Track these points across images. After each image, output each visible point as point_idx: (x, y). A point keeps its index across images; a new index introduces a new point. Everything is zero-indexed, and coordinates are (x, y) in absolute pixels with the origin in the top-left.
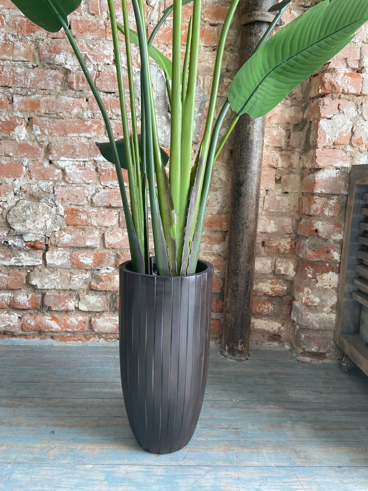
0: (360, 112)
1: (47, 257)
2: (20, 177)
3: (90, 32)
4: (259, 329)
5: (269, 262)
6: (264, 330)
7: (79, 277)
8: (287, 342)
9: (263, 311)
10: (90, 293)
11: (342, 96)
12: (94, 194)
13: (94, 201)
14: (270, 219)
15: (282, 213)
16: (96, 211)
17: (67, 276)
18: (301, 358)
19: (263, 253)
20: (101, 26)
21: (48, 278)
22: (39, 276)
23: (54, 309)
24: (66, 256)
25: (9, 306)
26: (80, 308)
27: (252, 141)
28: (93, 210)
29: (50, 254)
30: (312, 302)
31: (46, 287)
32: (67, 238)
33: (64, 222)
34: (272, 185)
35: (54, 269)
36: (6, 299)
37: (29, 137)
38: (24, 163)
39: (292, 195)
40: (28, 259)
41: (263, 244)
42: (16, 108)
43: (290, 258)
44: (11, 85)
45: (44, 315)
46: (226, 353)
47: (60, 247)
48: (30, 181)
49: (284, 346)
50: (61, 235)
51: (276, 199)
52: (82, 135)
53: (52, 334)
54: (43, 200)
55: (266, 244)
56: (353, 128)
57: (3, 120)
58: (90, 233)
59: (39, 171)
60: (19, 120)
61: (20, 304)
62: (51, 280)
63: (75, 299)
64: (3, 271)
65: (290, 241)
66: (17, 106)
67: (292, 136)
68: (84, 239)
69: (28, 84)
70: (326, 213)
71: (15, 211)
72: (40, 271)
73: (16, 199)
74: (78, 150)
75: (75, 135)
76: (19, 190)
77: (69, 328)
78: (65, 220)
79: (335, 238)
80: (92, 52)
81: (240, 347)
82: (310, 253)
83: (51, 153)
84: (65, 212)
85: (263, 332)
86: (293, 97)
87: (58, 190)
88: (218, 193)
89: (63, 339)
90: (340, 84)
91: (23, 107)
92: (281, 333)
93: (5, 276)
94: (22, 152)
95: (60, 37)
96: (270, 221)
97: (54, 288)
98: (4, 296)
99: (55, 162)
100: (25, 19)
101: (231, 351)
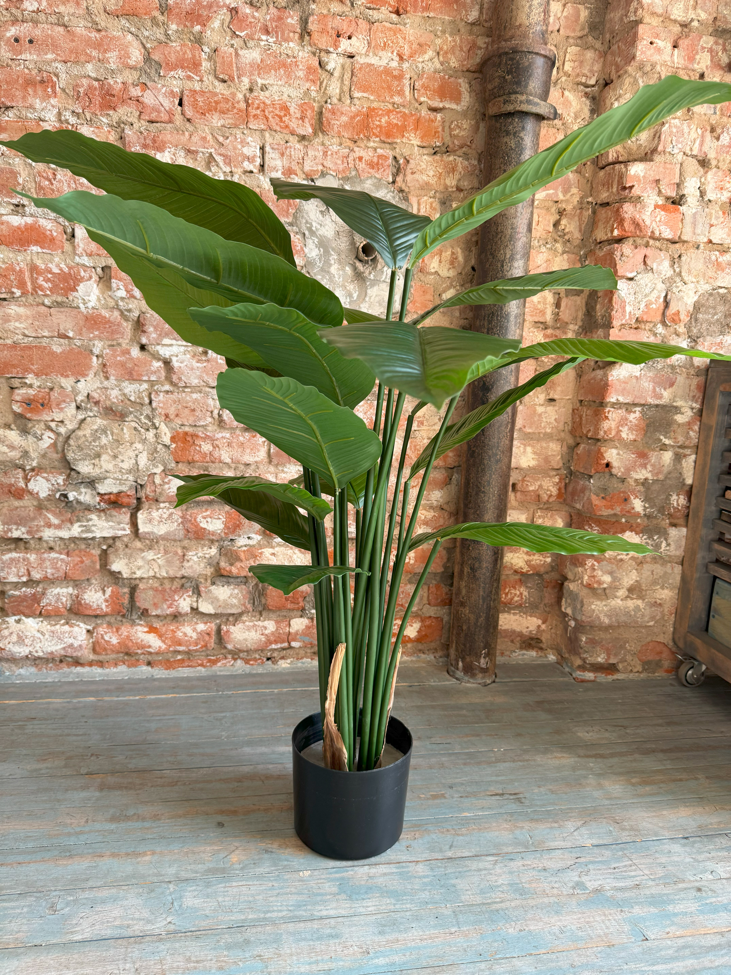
0: (677, 270)
1: (140, 522)
2: (87, 375)
3: (218, 114)
4: (507, 631)
5: (523, 518)
6: (514, 632)
7: (200, 554)
8: (552, 649)
9: (512, 599)
10: (218, 582)
11: (651, 242)
13: (224, 416)
14: (525, 445)
15: (545, 434)
16: (228, 435)
17: (176, 553)
18: (579, 674)
19: (514, 502)
20: (238, 102)
21: (143, 558)
22: (125, 554)
23: (154, 614)
24: (175, 517)
25: (70, 610)
26: (202, 609)
28: (224, 434)
29: (145, 515)
30: (600, 583)
31: (139, 574)
33: (171, 457)
35: (152, 542)
36: (64, 599)
37: (103, 302)
38: (94, 350)
39: (562, 404)
40: (105, 524)
41: (514, 485)
42: (80, 249)
43: (556, 510)
45: (133, 623)
46: (460, 674)
47: (164, 502)
48: (106, 383)
49: (546, 657)
50: (166, 480)
51: (535, 411)
53: (150, 658)
54: (131, 417)
55: (519, 487)
56: (666, 296)
57: (56, 270)
59: (123, 365)
60: (85, 271)
61: (91, 607)
62: (149, 562)
63: (190, 593)
64: (57, 549)
65: (557, 480)
66: (81, 245)
67: (563, 304)
70: (624, 435)
71: (78, 438)
72: (127, 546)
73: (80, 417)
76: (86, 400)
77: (180, 645)
78: (172, 453)
79: (637, 477)
80: (222, 151)
81: (483, 662)
82: (596, 501)
83: (144, 332)
84: (173, 439)
85: (512, 635)
86: (567, 237)
87: (159, 400)
89: (169, 665)
90: (648, 222)
91: (93, 247)
92: (541, 635)
93: (63, 556)
94: (91, 329)
95: (162, 120)
96: (525, 449)
97: (154, 576)
98: (60, 594)
99: (152, 348)
100: (96, 84)
101: (469, 670)
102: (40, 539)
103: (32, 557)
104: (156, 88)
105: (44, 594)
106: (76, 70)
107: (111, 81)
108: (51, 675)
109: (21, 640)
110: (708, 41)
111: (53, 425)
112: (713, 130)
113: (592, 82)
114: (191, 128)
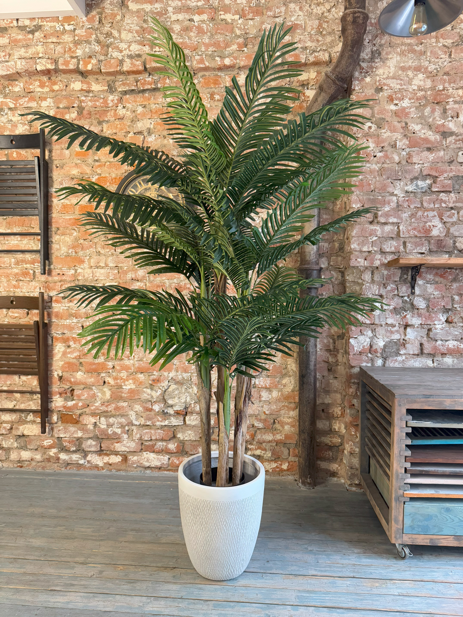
0: (374, 334)
1: (186, 420)
4: (324, 469)
5: (328, 423)
6: (327, 469)
8: (343, 477)
9: (325, 456)
11: (362, 325)
15: (334, 391)
17: (198, 432)
18: (349, 488)
19: (324, 417)
21: (187, 433)
22: (182, 432)
23: (191, 453)
24: (198, 419)
25: (163, 451)
27: (309, 352)
29: (188, 418)
30: (354, 451)
31: (186, 439)
32: (198, 408)
34: (326, 373)
35: (190, 427)
36: (162, 447)
39: (340, 379)
40: (176, 421)
41: (323, 410)
43: (341, 420)
46: (300, 484)
47: (195, 413)
48: (178, 374)
49: (341, 480)
50: (195, 406)
51: (330, 382)
54: (185, 385)
55: (325, 411)
56: (370, 343)
59: (183, 367)
61: (170, 450)
62: (189, 435)
64: (160, 429)
65: (341, 409)
67: (336, 343)
71: (168, 392)
72: (182, 429)
73: (169, 385)
76: (171, 379)
78: (197, 396)
81: (309, 480)
82: (351, 419)
85: (326, 471)
88: (291, 378)
92: (339, 471)
93: (162, 432)
96: (327, 396)
97: (190, 440)
98: (161, 445)
101: (303, 483)
102: (155, 425)
103: (153, 432)
105: (155, 444)
108: (156, 474)
109: (148, 461)
110: (378, 256)
111: (161, 387)
112: (384, 285)
113: (342, 267)
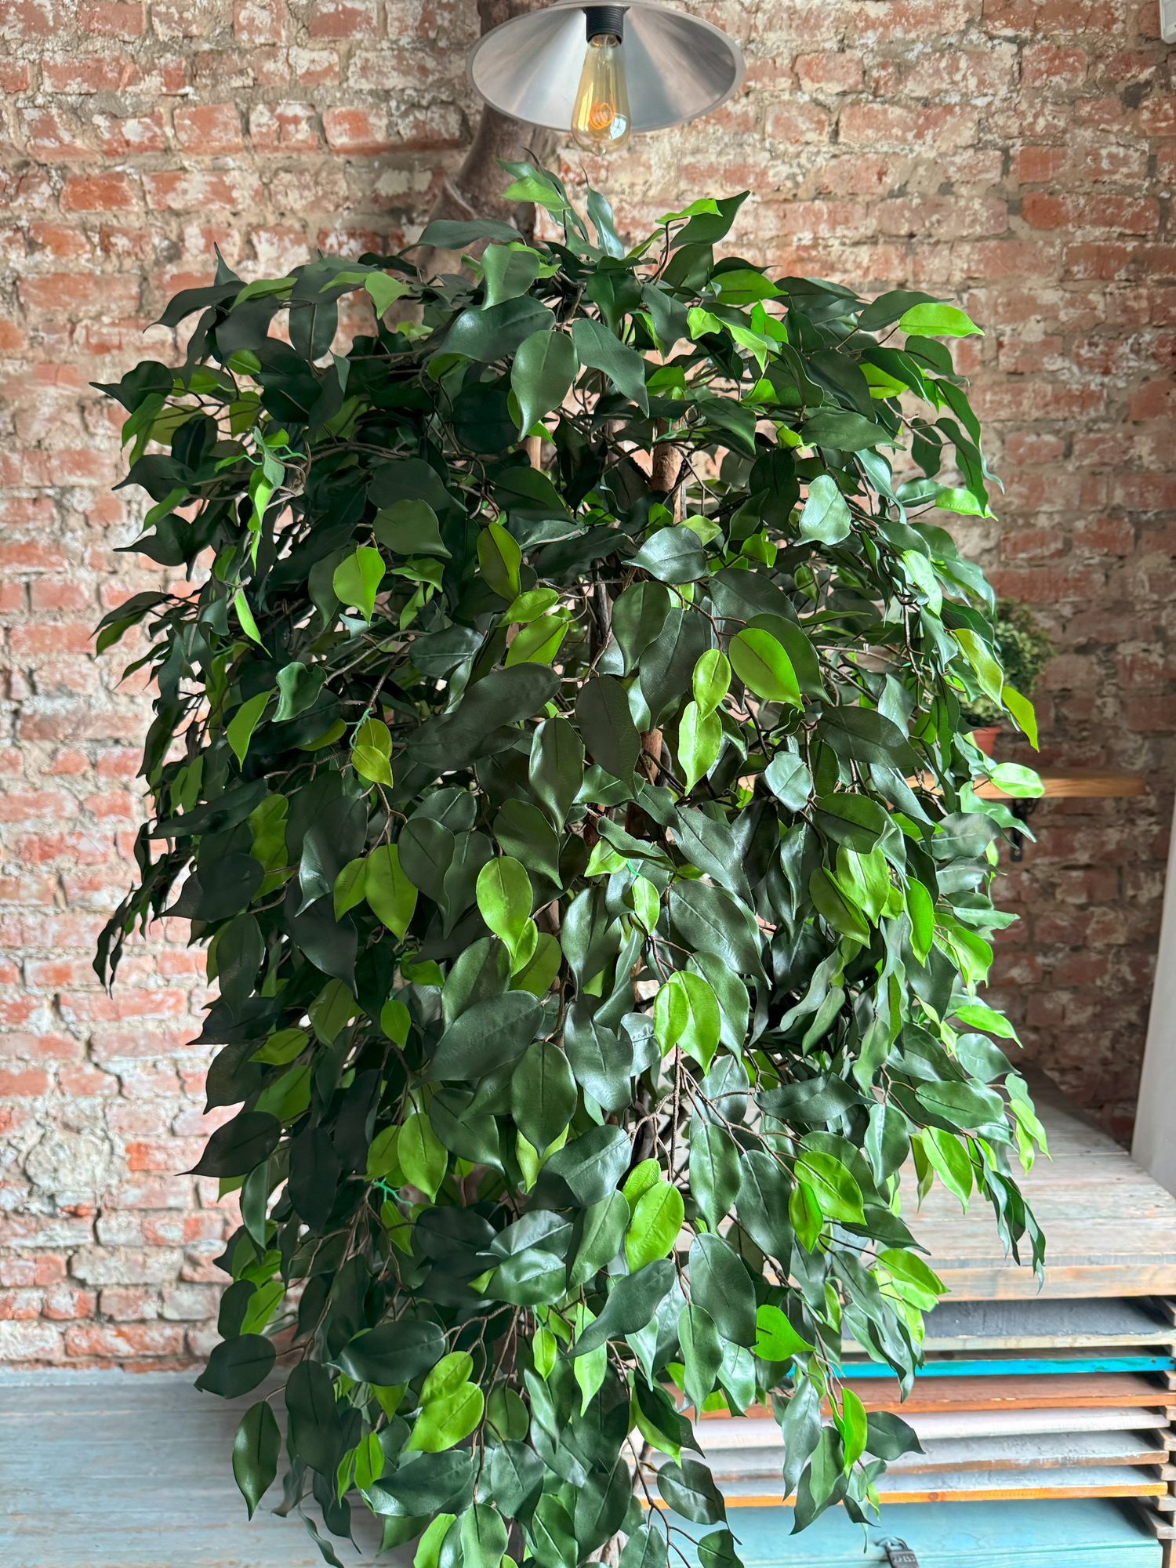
1: (99, 1230)
2: (44, 1094)
7: (160, 1261)
10: (182, 1288)
12: (175, 1117)
13: (177, 1127)
16: (182, 1142)
17: (136, 1262)
21: (105, 1266)
22: (89, 1261)
25: (41, 1314)
26: (167, 1315)
29: (105, 1224)
32: (132, 1195)
33: (127, 1167)
35: (113, 1249)
36: (35, 1304)
37: (55, 1026)
38: (49, 1070)
40: (68, 1233)
42: (30, 981)
44: (19, 944)
45: (102, 1327)
52: (149, 1016)
53: (120, 1361)
54: (86, 1132)
57: (10, 1001)
58: (173, 1184)
59: (77, 1082)
60: (37, 1000)
61: (59, 1311)
62: (110, 1269)
63: (155, 1299)
66: (31, 977)
68: (163, 1195)
69: (49, 942)
71: (38, 1154)
72: (91, 1253)
73: (41, 1132)
74: (142, 1042)
75: (137, 1018)
76: (45, 1116)
77: (148, 1349)
83: (96, 1051)
84: (128, 1150)
87: (112, 1113)
89: (140, 1369)
91: (41, 979)
93: (31, 1264)
94: (45, 1051)
95: (99, 861)
97: (118, 1284)
98: (31, 1299)
99: (104, 1065)
100: (35, 838)
102: (9, 1248)
103: (3, 1265)
104: (91, 836)
105: (14, 1299)
106: (17, 828)
107: (48, 834)
111: (14, 1142)
114: (124, 866)
